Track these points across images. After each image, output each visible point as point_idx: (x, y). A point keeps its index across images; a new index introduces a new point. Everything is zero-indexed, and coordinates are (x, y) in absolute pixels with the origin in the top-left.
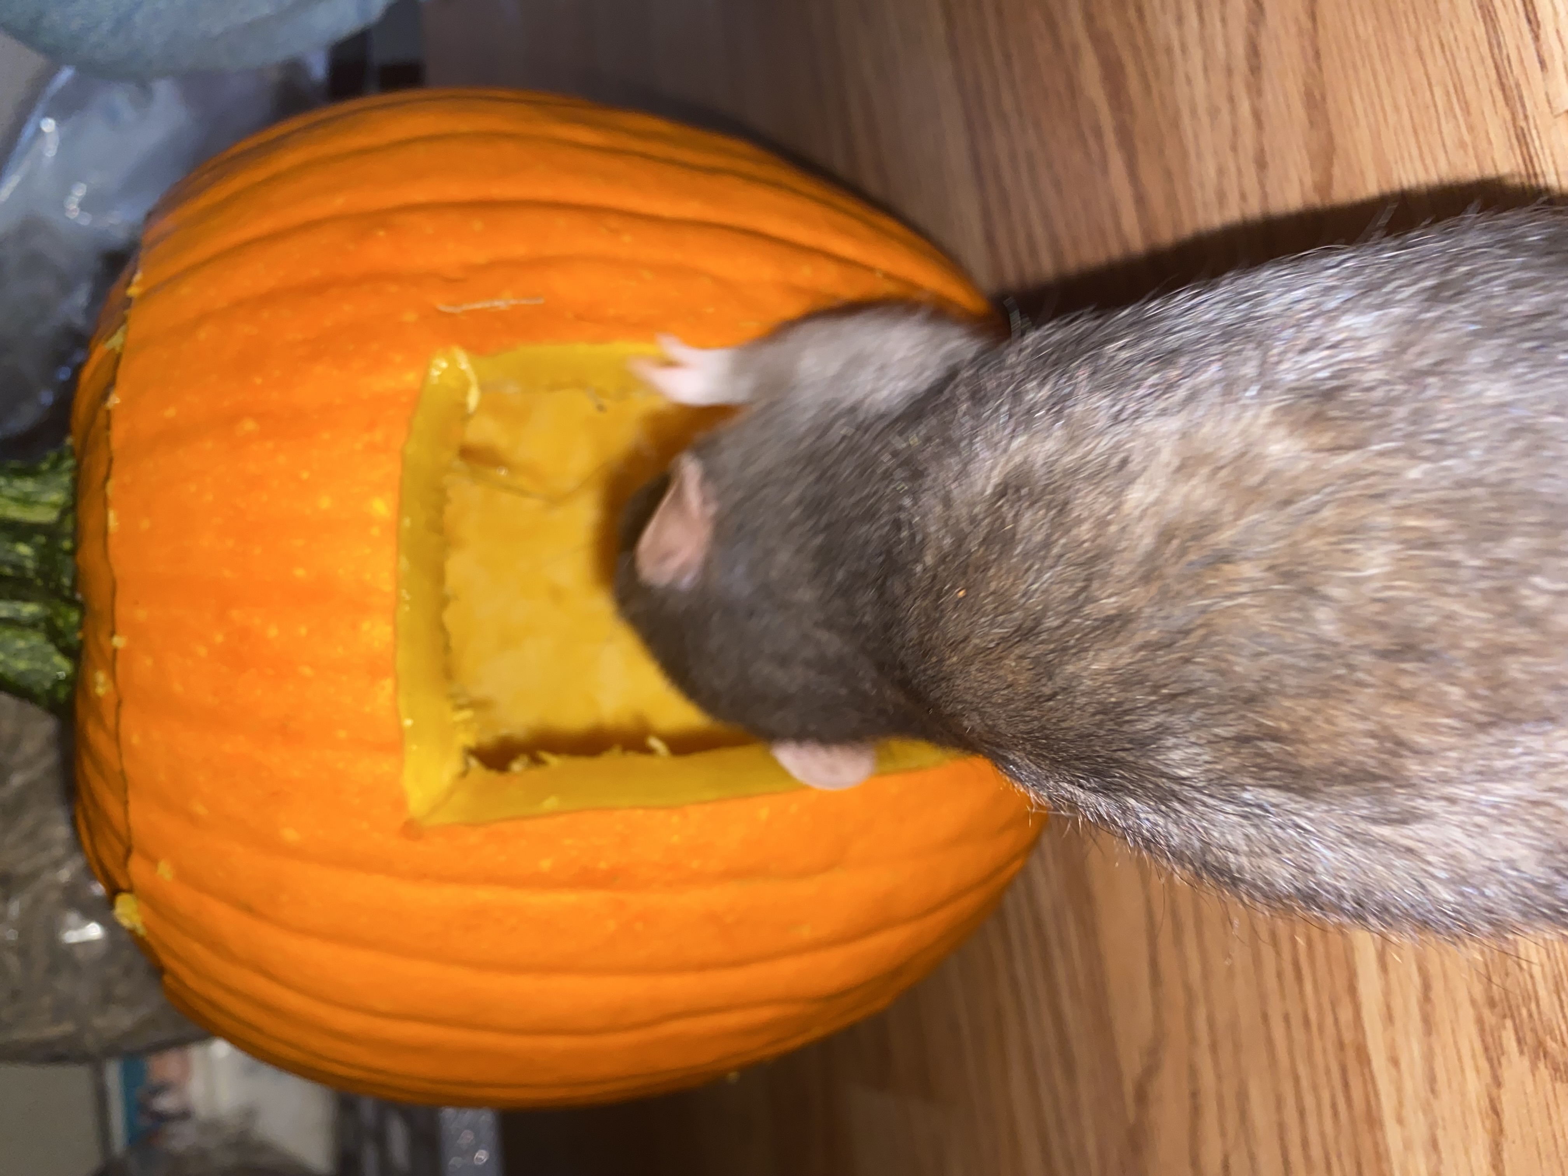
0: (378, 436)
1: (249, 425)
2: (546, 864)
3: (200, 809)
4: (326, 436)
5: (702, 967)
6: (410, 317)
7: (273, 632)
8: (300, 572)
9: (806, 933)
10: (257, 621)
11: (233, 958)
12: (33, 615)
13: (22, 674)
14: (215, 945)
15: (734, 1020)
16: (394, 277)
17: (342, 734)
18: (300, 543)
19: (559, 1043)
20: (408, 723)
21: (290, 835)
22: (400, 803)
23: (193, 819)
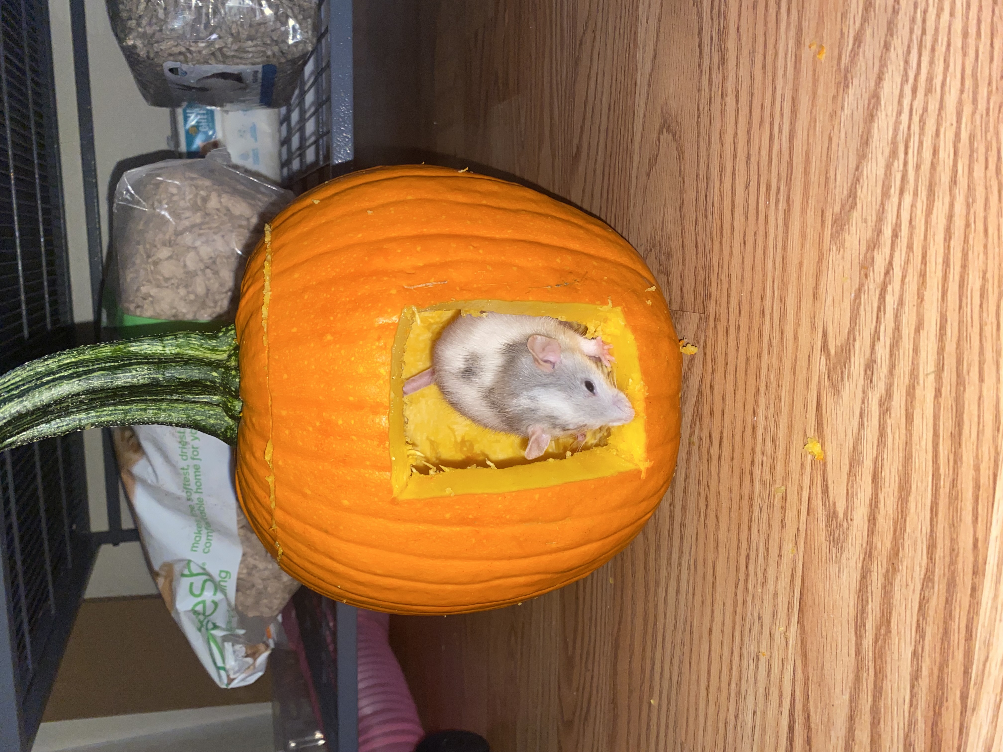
0: (381, 344)
1: (329, 337)
2: (448, 516)
3: (308, 492)
4: (361, 343)
5: (510, 558)
6: (394, 292)
7: (340, 422)
8: (351, 398)
9: (554, 545)
10: (334, 418)
11: (317, 551)
12: (217, 400)
13: (213, 425)
14: (311, 546)
15: (522, 580)
16: (385, 273)
17: (368, 463)
18: (351, 387)
19: (450, 587)
20: (393, 458)
21: (346, 502)
22: (390, 491)
23: (305, 495)
